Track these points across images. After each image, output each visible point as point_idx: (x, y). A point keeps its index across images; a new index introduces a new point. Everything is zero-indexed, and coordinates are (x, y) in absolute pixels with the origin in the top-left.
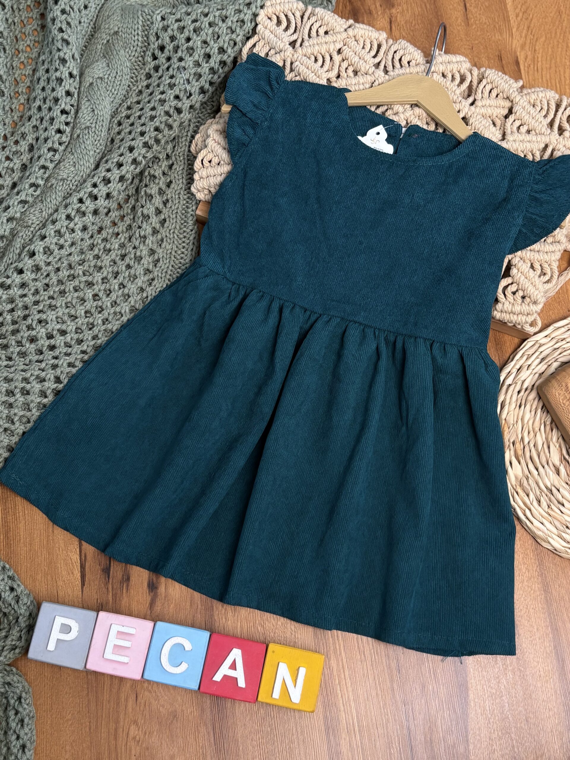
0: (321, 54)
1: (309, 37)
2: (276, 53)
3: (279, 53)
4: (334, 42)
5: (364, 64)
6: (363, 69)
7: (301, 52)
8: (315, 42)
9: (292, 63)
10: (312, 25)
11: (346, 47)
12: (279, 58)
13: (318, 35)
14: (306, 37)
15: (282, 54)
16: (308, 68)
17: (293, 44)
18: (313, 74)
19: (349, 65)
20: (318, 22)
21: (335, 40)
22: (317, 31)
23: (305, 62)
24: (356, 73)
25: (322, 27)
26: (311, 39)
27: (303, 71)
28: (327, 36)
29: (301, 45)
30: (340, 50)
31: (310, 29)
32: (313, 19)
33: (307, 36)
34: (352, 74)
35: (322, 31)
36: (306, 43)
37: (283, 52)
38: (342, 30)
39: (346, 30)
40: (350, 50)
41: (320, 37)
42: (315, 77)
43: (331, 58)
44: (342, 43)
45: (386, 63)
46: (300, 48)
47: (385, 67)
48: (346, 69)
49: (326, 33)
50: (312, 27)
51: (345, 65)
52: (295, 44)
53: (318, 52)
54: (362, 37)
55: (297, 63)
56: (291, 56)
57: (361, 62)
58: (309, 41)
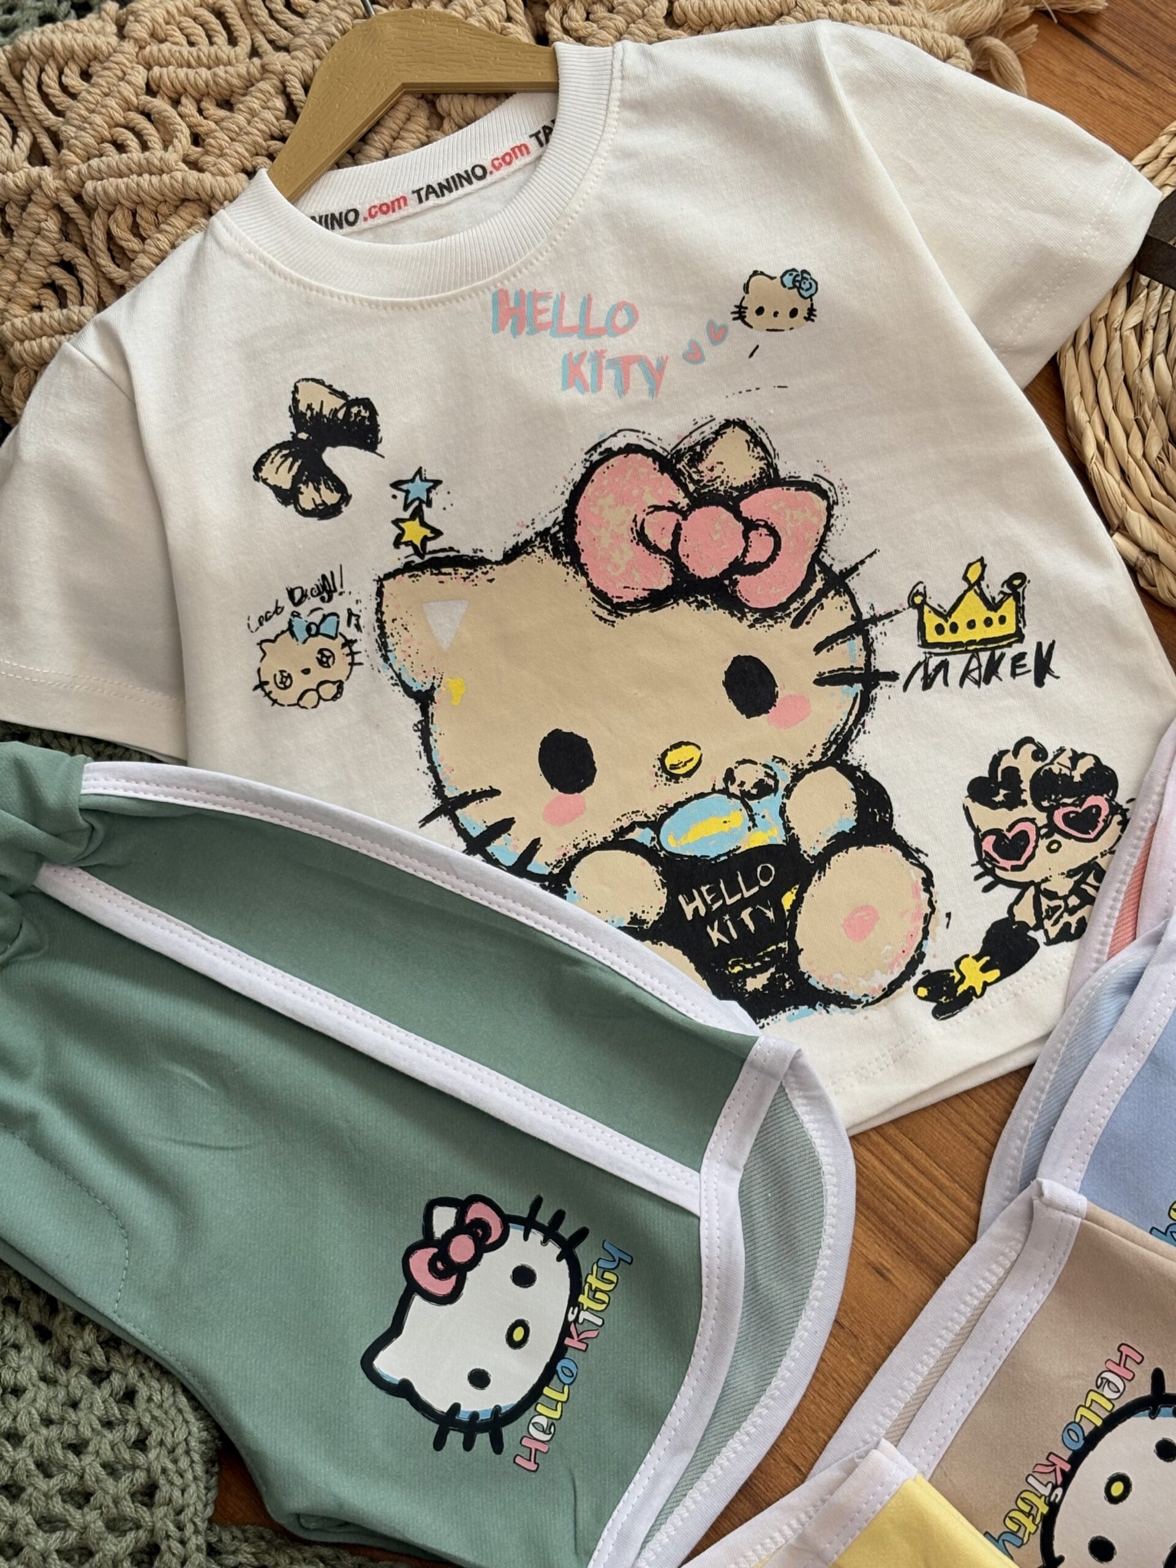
0: (118, 125)
1: (58, 113)
2: (23, 208)
3: (30, 200)
4: (122, 79)
5: (229, 68)
6: (235, 81)
7: (72, 157)
8: (84, 112)
9: (78, 198)
10: (40, 85)
11: (156, 70)
12: (40, 211)
13: (73, 96)
14: (51, 119)
15: (38, 197)
16: (121, 176)
17: (37, 156)
18: (146, 176)
19: (198, 102)
20: (47, 68)
21: (120, 74)
22: (64, 89)
23: (103, 167)
24: (227, 104)
25: (67, 70)
26: (69, 114)
27: (117, 189)
28: (94, 79)
29: (58, 144)
30: (148, 84)
31: (45, 97)
32: (30, 74)
33: (51, 115)
34: (222, 113)
35: (73, 79)
37: (37, 191)
38: (114, 40)
39: (121, 35)
40: (171, 68)
41: (84, 94)
42: (155, 179)
43: (148, 115)
44: (141, 68)
45: (264, 33)
46: (64, 151)
47: (271, 42)
48: (200, 111)
49: (86, 76)
50: (45, 89)
51: (188, 106)
52: (43, 155)
53: (110, 127)
54: (168, 23)
55: (90, 185)
56: (59, 183)
57: (220, 70)
58: (67, 123)
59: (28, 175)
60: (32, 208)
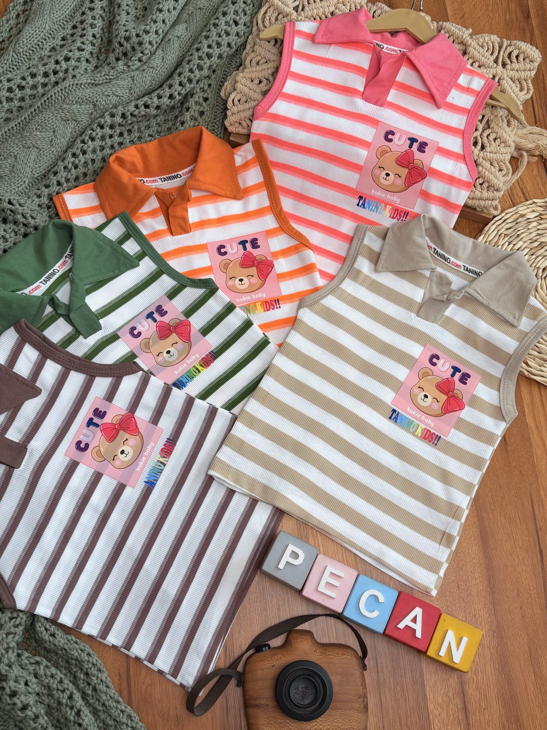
2: (284, 17)
8: (314, 7)
14: (306, 3)
15: (289, 17)
17: (296, 9)
21: (328, 5)
26: (310, 5)
29: (303, 10)
36: (307, 8)
44: (334, 7)
53: (317, 14)
56: (296, 18)
58: (308, 6)
59: (291, 11)
60: (285, 19)
